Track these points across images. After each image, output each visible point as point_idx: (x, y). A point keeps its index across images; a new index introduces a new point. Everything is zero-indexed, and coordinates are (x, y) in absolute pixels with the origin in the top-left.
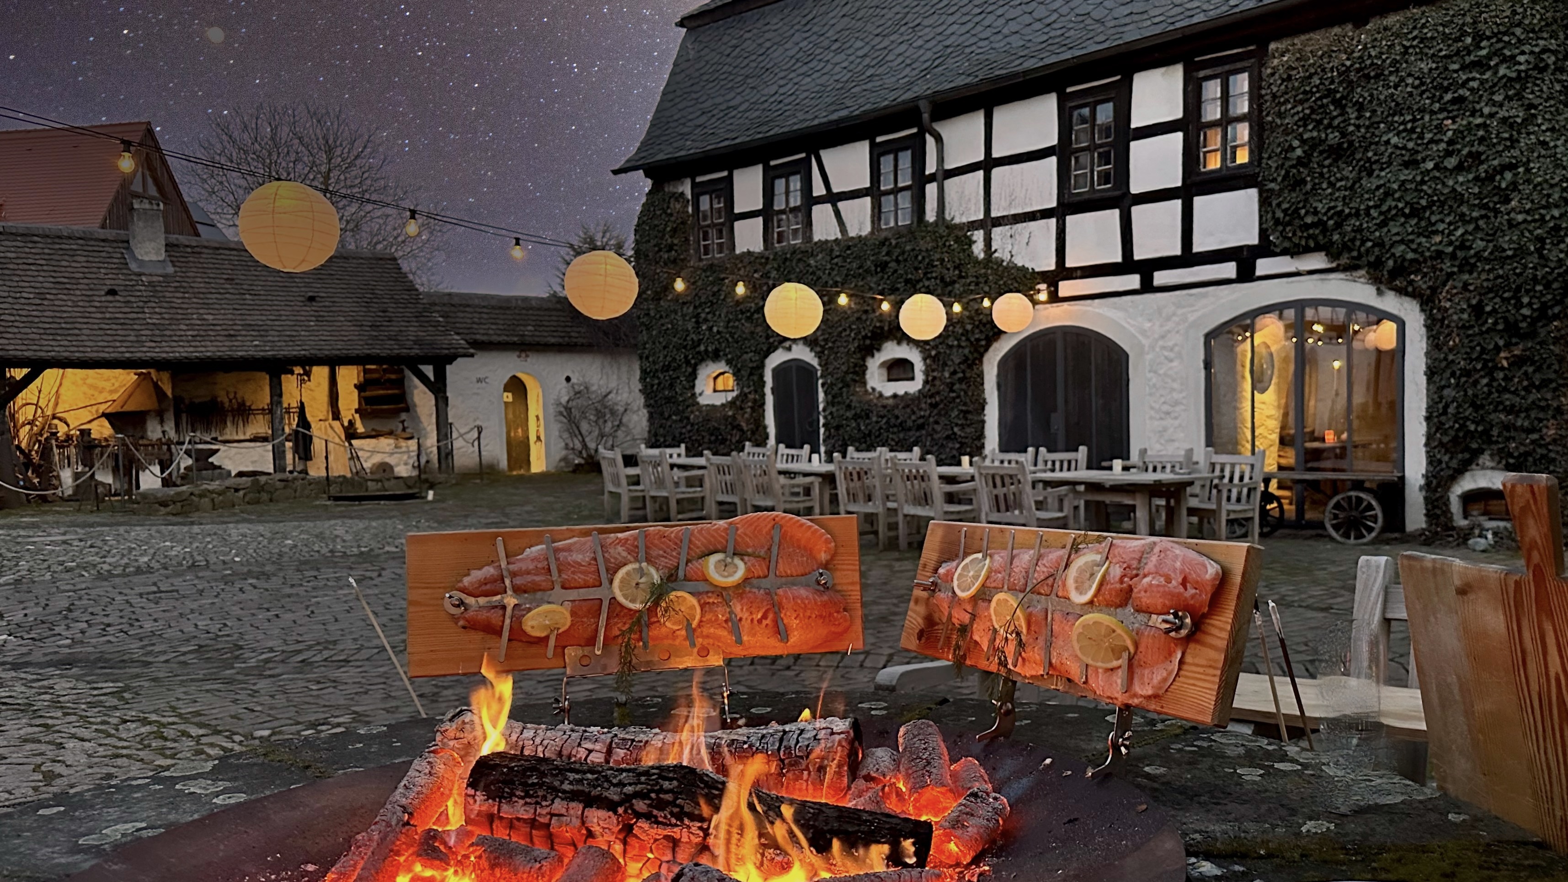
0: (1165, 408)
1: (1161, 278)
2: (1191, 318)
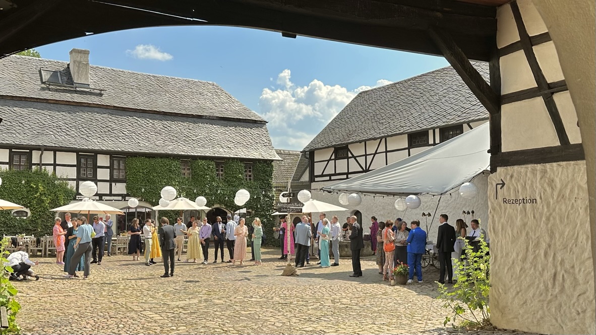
1: (104, 198)
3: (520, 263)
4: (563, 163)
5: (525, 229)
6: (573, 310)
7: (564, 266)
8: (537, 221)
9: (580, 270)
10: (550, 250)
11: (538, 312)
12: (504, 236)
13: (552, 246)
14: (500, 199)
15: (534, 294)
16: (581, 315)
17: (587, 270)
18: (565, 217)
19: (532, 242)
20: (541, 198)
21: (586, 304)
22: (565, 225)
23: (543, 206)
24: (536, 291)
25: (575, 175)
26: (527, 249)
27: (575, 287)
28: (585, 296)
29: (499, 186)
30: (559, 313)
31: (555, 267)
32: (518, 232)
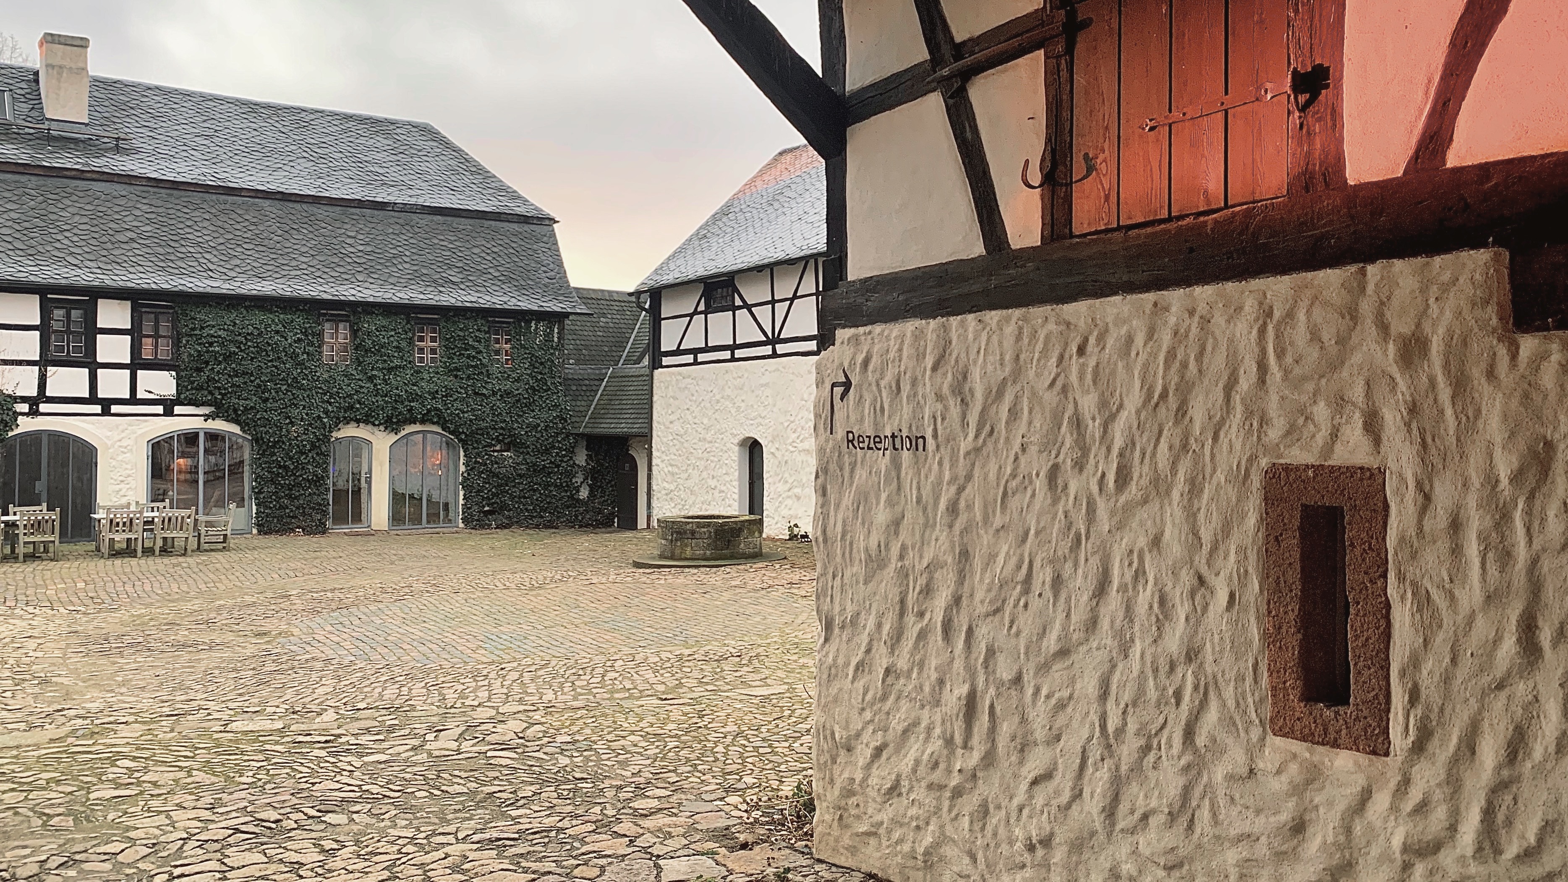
0: (121, 478)
1: (114, 409)
2: (140, 432)
3: (883, 650)
4: (993, 316)
5: (897, 533)
6: (1017, 830)
7: (994, 672)
8: (925, 510)
9: (1037, 690)
10: (958, 612)
11: (928, 824)
12: (847, 555)
13: (965, 602)
14: (840, 433)
15: (917, 762)
16: (1040, 852)
17: (1057, 695)
18: (995, 501)
19: (915, 582)
20: (935, 436)
21: (1052, 817)
22: (998, 531)
23: (940, 463)
24: (923, 752)
25: (1022, 357)
26: (902, 602)
27: (1022, 750)
28: (1050, 787)
29: (839, 390)
30: (979, 836)
31: (972, 674)
32: (879, 546)
